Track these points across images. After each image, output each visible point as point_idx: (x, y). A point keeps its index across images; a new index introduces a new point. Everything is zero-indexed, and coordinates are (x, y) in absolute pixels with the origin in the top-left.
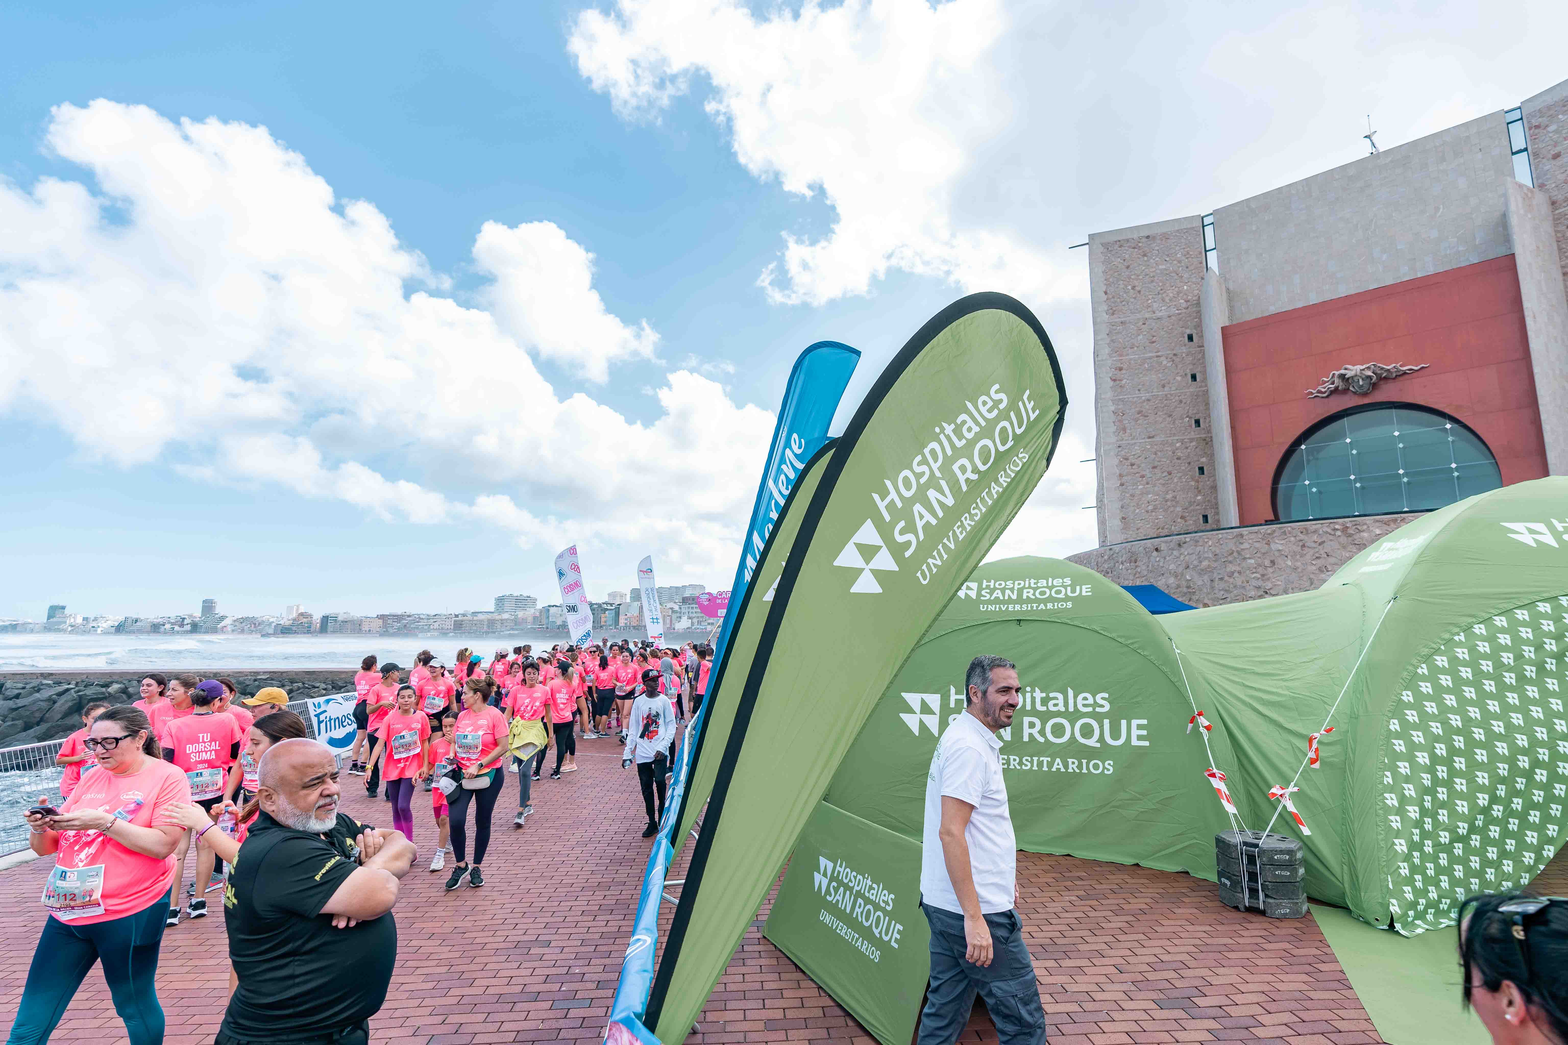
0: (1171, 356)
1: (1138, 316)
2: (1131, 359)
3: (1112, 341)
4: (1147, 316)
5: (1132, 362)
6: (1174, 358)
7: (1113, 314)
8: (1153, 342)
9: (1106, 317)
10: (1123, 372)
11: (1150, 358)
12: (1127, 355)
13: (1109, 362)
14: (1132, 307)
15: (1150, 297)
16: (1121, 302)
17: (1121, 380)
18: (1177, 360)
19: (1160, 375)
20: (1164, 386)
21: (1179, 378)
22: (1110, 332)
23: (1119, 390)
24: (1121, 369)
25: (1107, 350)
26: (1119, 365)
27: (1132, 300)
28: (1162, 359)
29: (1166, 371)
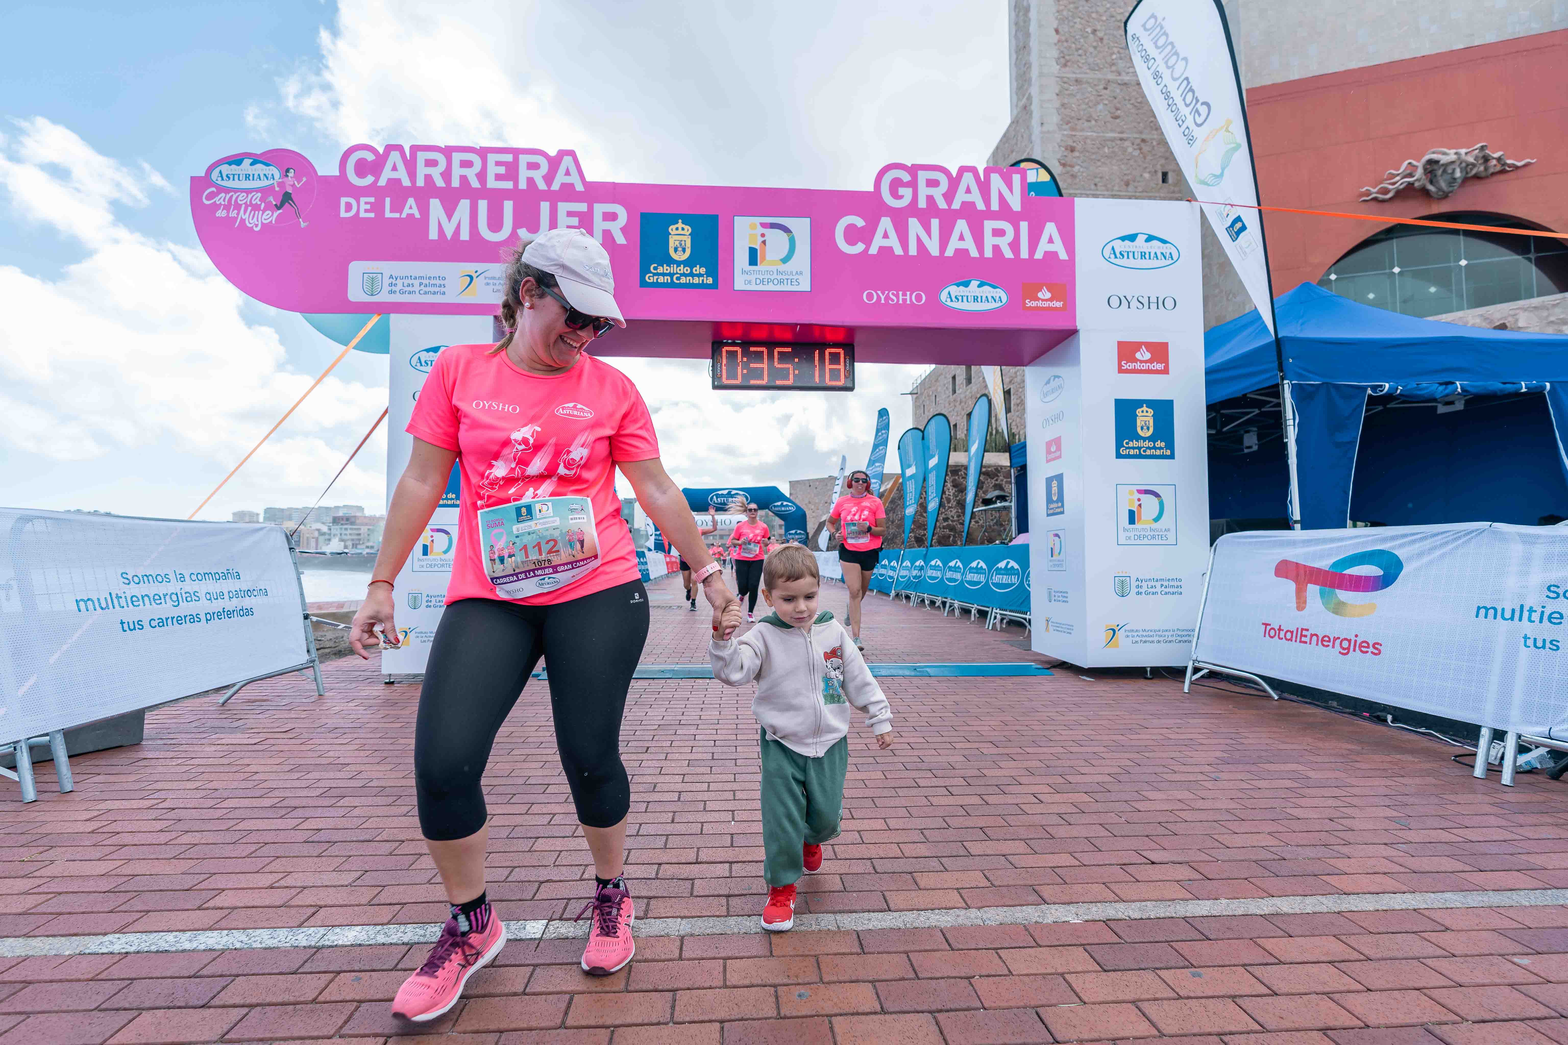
0: (1138, 141)
1: (1099, 75)
2: (1086, 138)
3: (1063, 105)
4: (1111, 76)
5: (1088, 141)
6: (1143, 145)
7: (1065, 65)
8: (1116, 118)
9: (1055, 68)
10: (1076, 154)
11: (1113, 140)
12: (1082, 130)
13: (1058, 137)
14: (1091, 60)
15: (1115, 50)
16: (1077, 50)
17: (1072, 166)
18: (1146, 148)
19: (1123, 166)
20: (1127, 184)
21: (1147, 175)
22: (1060, 91)
23: (1069, 181)
24: (1072, 150)
25: (1055, 119)
26: (1070, 143)
27: (1091, 50)
28: (1127, 144)
29: (1132, 162)
